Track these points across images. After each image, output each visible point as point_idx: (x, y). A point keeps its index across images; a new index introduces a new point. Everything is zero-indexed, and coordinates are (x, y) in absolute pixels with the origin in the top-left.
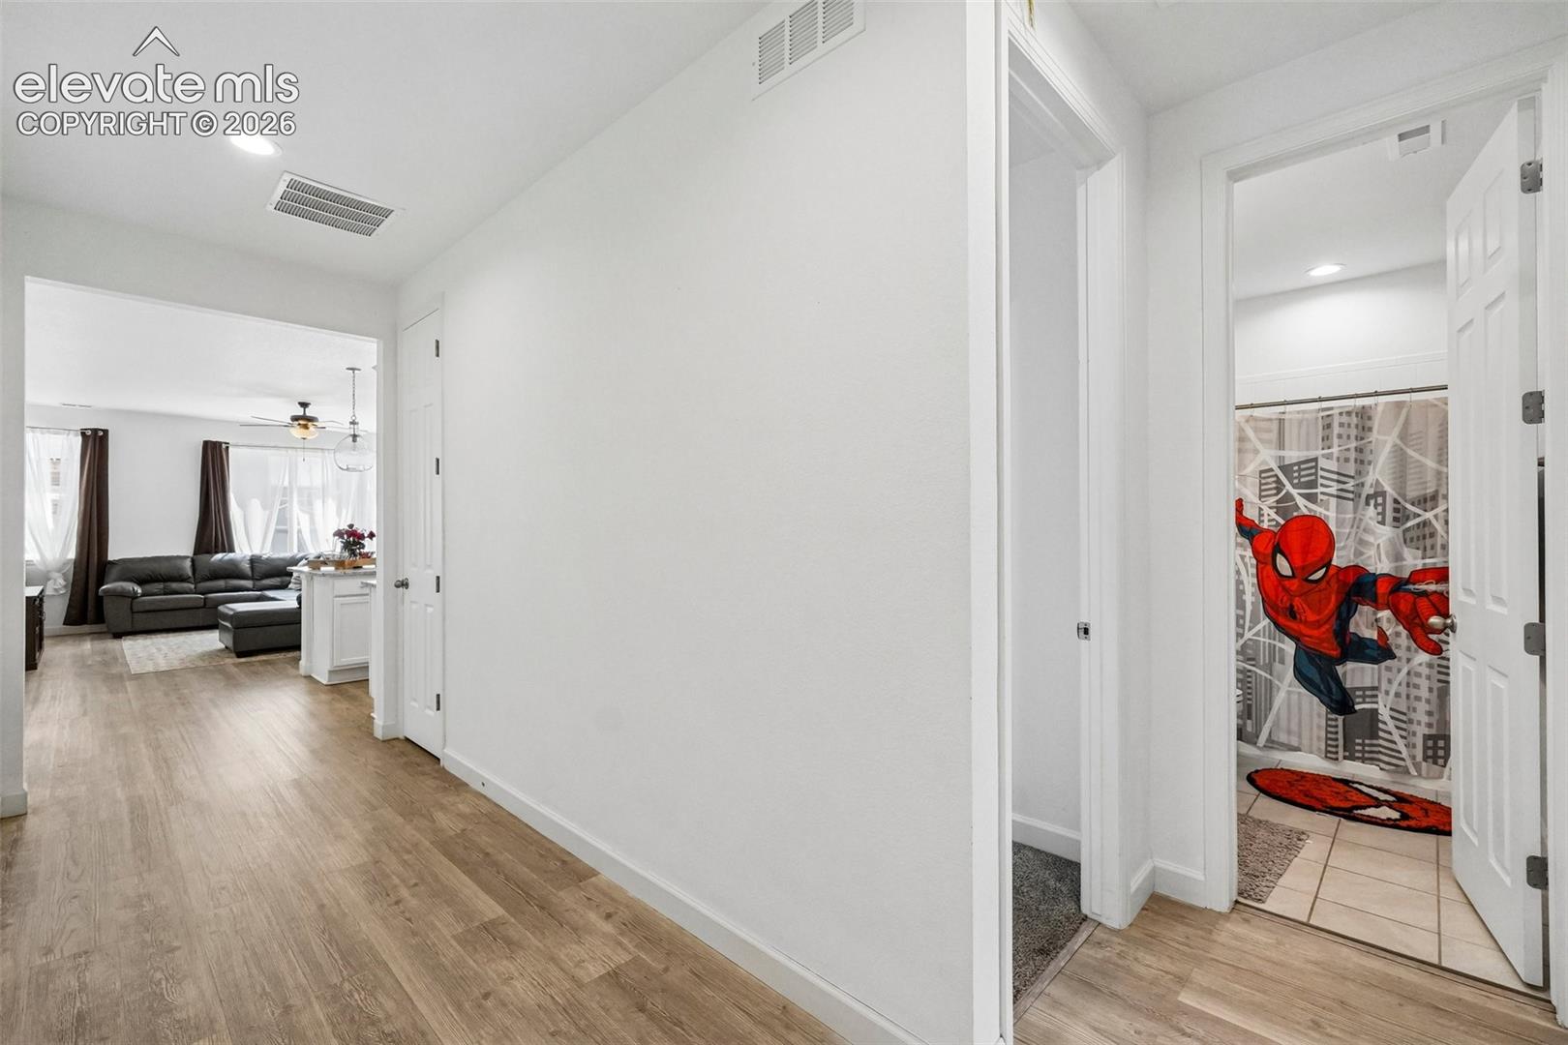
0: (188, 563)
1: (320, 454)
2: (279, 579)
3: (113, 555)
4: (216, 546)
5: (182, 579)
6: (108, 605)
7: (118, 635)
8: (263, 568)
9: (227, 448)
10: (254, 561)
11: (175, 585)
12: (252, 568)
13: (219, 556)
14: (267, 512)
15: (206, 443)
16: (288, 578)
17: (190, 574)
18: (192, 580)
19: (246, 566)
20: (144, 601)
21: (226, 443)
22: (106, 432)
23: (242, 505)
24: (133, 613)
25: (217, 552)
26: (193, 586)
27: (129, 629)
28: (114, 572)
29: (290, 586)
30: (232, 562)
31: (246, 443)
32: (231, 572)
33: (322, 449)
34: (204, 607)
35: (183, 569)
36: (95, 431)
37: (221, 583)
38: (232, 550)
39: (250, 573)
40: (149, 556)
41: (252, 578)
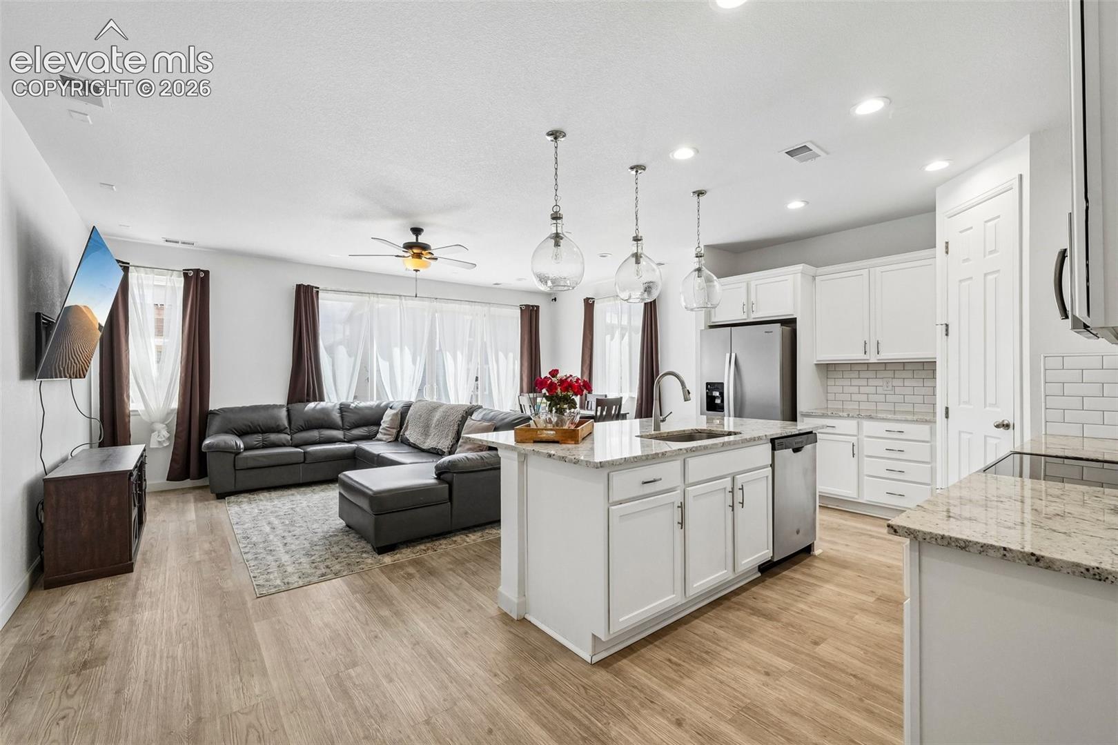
0: (284, 413)
1: (397, 301)
2: (366, 429)
3: (213, 405)
4: (308, 395)
5: (278, 430)
6: (212, 461)
7: (221, 496)
8: (351, 418)
9: (318, 292)
10: (343, 409)
11: (273, 437)
12: (342, 417)
13: (312, 405)
14: (353, 358)
15: (299, 287)
16: (375, 428)
17: (286, 424)
18: (288, 431)
19: (336, 416)
20: (247, 458)
21: (316, 288)
22: (207, 273)
23: (331, 351)
24: (235, 470)
25: (309, 401)
26: (289, 437)
27: (232, 488)
28: (215, 424)
29: (379, 436)
30: (323, 410)
31: (334, 288)
32: (322, 422)
33: (400, 296)
34: (304, 462)
35: (277, 419)
36: (197, 271)
37: (315, 434)
38: (322, 399)
39: (340, 423)
40: (248, 405)
41: (343, 429)
